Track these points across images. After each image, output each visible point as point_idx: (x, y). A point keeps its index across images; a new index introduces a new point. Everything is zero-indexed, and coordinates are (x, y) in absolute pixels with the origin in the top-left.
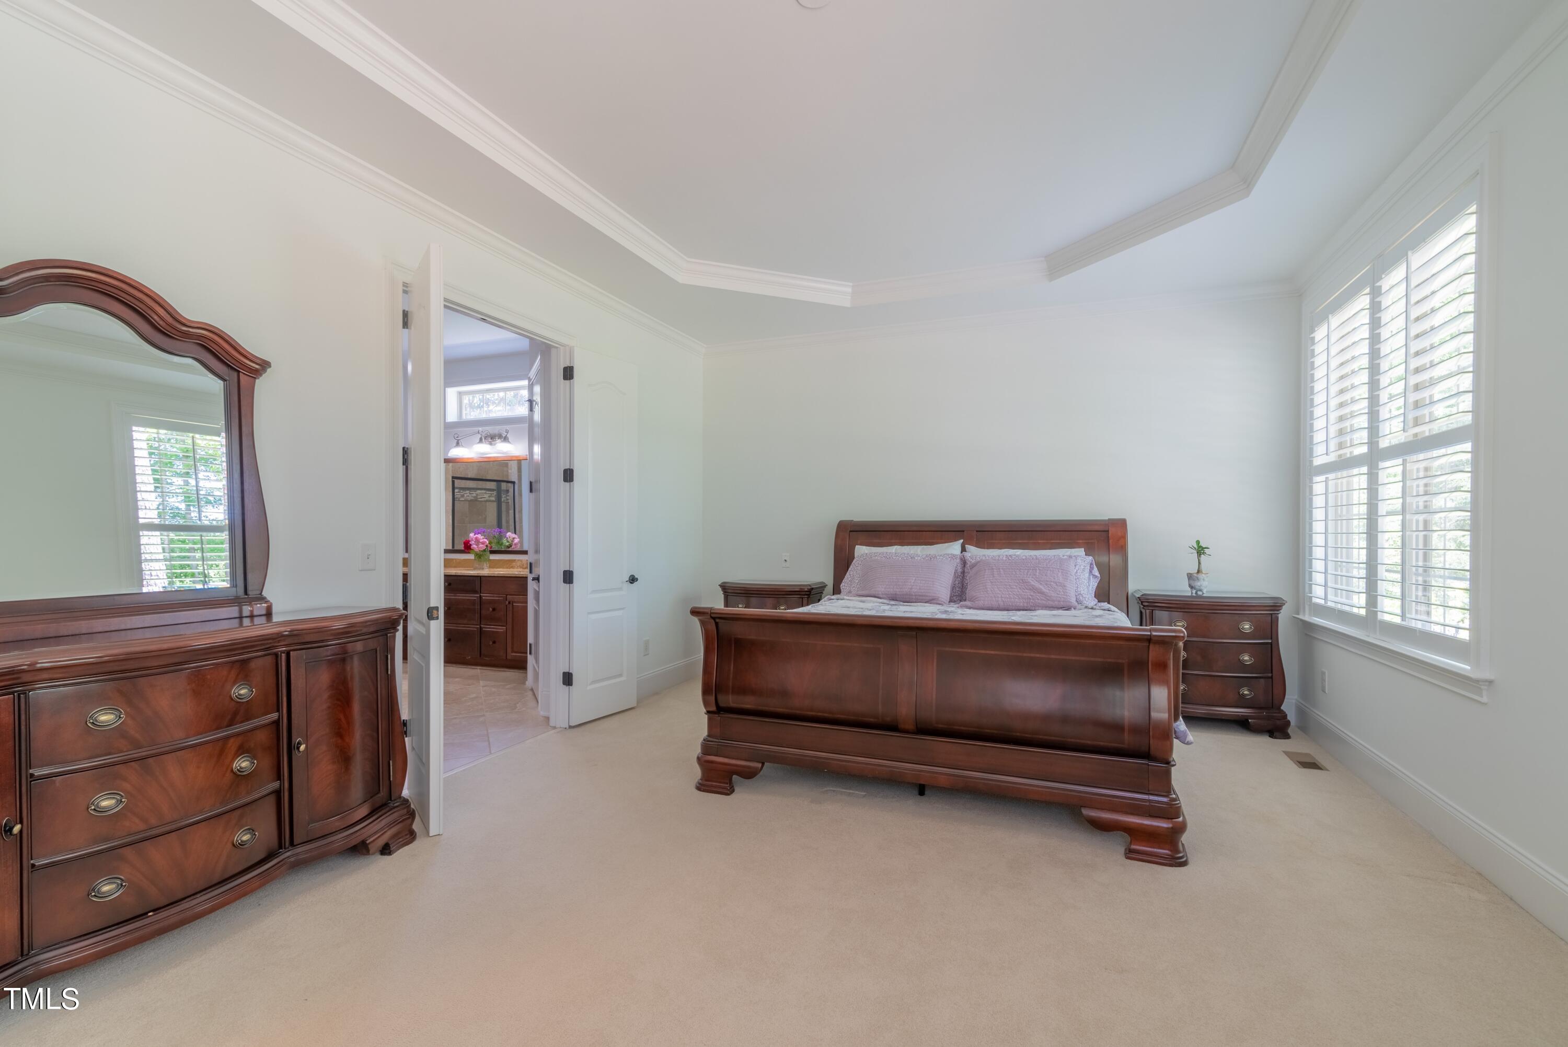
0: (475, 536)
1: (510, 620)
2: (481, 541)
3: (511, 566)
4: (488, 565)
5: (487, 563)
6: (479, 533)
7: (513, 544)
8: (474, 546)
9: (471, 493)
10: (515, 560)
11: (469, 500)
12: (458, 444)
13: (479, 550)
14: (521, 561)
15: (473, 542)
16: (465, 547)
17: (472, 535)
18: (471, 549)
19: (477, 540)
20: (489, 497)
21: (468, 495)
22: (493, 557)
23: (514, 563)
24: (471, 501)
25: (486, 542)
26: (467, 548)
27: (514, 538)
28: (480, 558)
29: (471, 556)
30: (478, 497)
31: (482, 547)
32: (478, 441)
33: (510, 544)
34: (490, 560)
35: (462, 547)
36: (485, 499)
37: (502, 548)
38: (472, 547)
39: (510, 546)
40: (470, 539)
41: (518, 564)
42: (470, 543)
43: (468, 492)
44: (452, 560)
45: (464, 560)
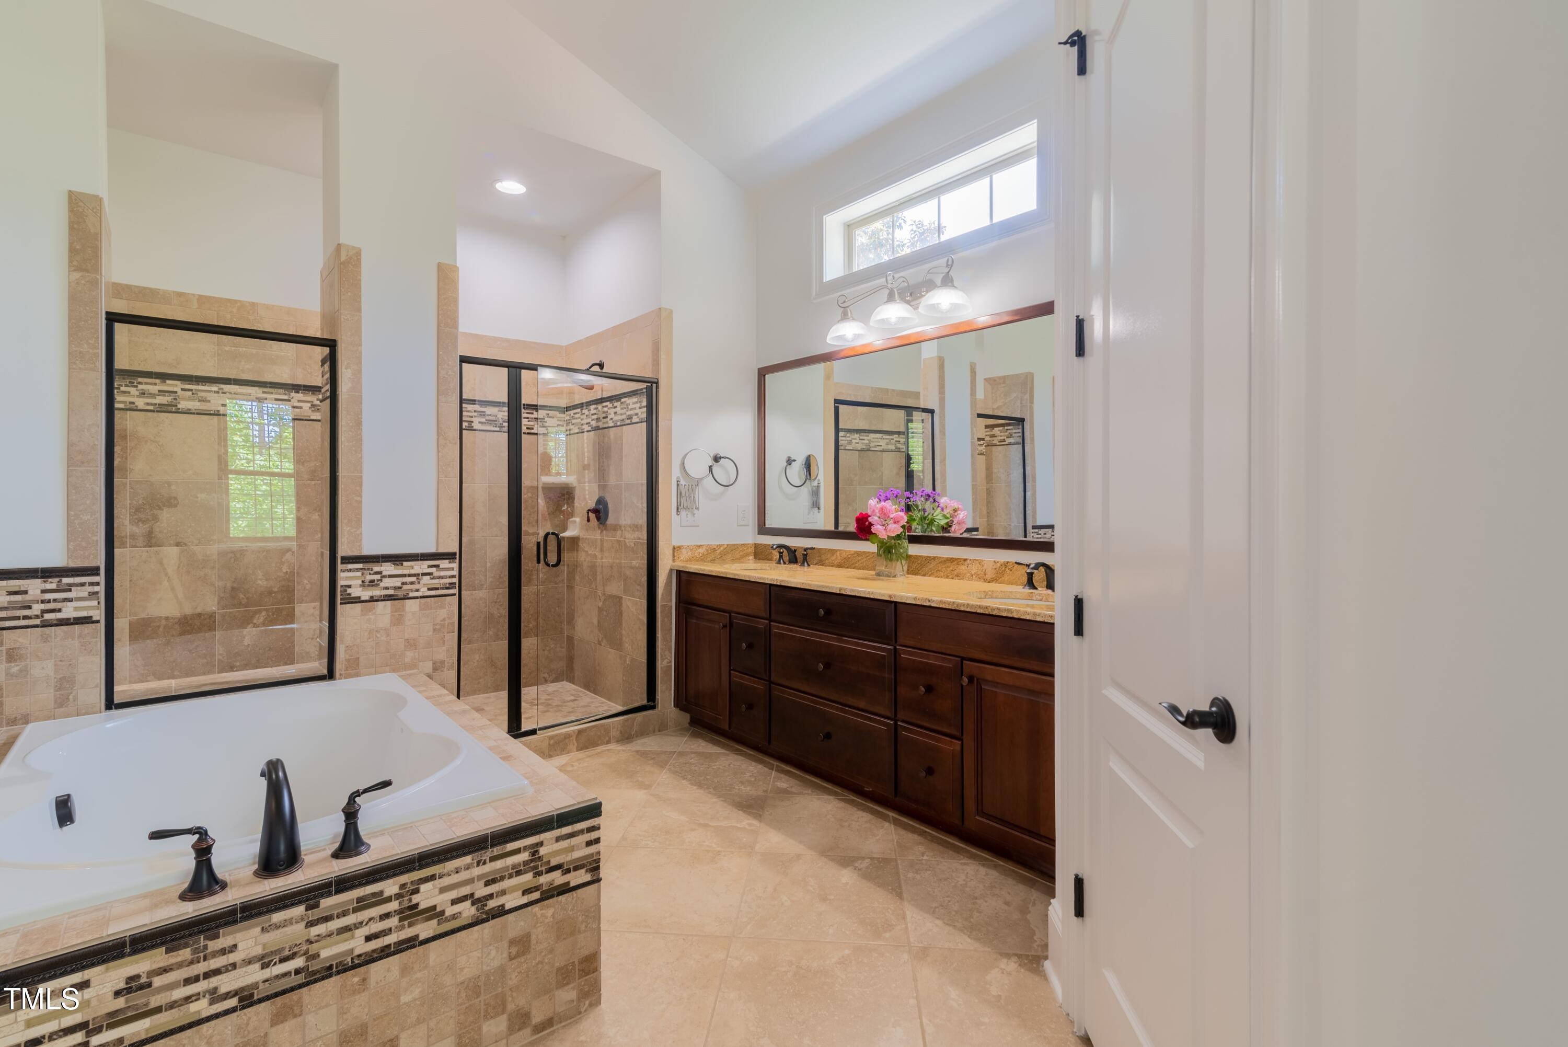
0: (879, 506)
1: (970, 726)
2: (892, 516)
3: (955, 573)
4: (906, 568)
5: (904, 562)
6: (887, 499)
7: (955, 522)
8: (877, 528)
9: (861, 438)
10: (965, 560)
11: (859, 449)
12: (845, 317)
13: (888, 536)
14: (980, 562)
15: (876, 518)
16: (858, 528)
17: (873, 502)
18: (872, 533)
19: (884, 514)
20: (887, 444)
21: (857, 442)
22: (915, 550)
23: (963, 567)
24: (862, 450)
25: (902, 517)
26: (864, 529)
27: (955, 510)
28: (889, 552)
29: (869, 547)
30: (872, 445)
31: (895, 529)
32: (886, 299)
33: (947, 523)
34: (909, 557)
35: (852, 528)
36: (882, 447)
37: (932, 530)
38: (873, 530)
39: (946, 529)
40: (869, 512)
41: (974, 569)
42: (870, 519)
43: (856, 436)
44: (833, 552)
45: (856, 552)
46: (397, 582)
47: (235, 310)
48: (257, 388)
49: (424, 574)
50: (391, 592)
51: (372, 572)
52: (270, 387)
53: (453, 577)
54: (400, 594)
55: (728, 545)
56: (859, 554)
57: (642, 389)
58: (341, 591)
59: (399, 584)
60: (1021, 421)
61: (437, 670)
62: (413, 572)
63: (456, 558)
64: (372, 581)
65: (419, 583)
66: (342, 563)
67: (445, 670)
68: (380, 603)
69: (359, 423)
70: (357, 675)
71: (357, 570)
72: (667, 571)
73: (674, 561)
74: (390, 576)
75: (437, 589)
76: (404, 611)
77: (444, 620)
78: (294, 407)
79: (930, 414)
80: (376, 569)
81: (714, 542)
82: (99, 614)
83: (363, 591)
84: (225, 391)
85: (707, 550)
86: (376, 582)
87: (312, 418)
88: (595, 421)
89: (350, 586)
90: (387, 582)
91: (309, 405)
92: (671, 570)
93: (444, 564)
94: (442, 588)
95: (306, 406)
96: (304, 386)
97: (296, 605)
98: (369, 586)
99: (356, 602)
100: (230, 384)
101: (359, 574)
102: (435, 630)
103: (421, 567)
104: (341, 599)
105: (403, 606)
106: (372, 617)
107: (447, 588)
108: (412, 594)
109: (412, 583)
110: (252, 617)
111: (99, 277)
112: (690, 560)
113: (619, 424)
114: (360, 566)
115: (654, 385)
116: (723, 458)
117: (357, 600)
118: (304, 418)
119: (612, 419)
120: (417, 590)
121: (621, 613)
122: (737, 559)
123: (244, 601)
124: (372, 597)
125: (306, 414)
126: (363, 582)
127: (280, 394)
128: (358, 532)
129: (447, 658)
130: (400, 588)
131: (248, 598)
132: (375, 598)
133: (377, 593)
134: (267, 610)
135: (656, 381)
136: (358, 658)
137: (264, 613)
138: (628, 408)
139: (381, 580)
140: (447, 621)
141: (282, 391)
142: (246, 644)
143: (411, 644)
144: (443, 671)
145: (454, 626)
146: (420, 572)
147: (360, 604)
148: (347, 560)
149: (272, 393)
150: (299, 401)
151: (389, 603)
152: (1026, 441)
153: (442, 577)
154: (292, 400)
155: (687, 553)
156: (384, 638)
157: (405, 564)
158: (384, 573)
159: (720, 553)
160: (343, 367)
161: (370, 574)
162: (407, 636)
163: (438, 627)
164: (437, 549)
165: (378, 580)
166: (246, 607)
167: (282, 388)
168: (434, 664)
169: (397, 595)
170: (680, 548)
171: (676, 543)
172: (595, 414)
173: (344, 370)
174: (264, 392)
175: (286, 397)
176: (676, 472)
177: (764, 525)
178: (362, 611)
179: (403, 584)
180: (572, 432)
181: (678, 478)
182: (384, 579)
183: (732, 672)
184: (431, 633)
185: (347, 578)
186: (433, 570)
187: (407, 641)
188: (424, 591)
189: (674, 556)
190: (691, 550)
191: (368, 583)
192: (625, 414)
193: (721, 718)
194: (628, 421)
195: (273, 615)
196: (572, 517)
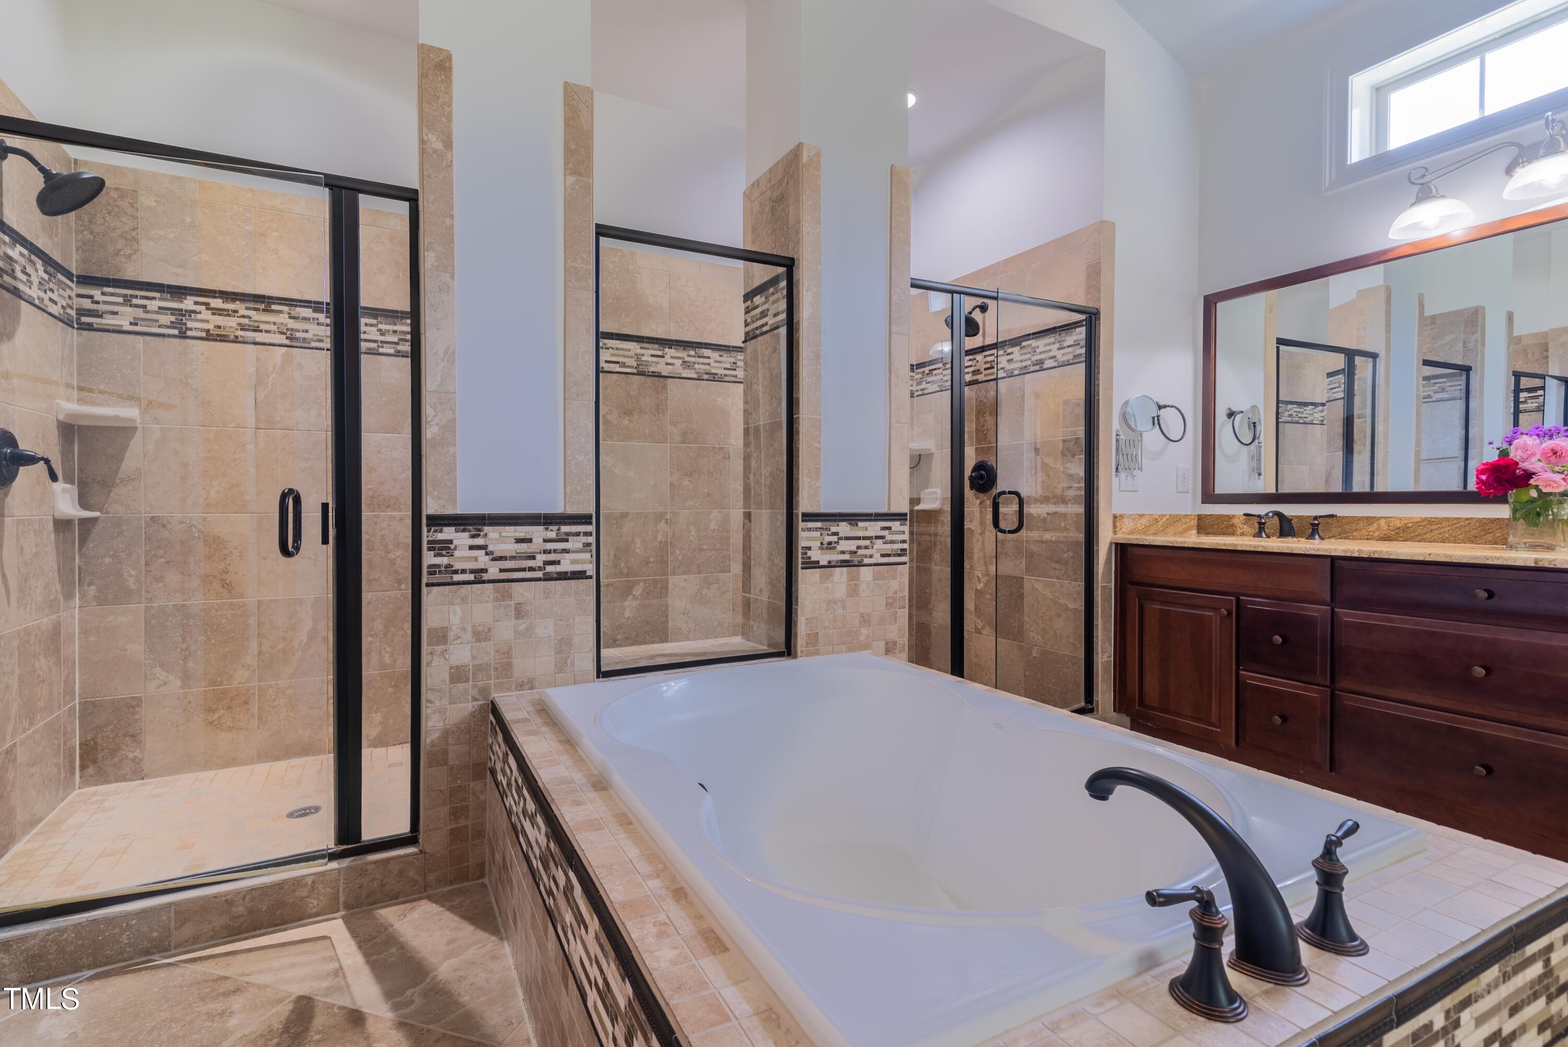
12: (1426, 196)
44: (1369, 520)
45: (1426, 519)
46: (851, 545)
47: (617, 260)
48: (635, 343)
49: (878, 537)
50: (847, 557)
51: (829, 533)
52: (647, 342)
53: (904, 542)
54: (856, 560)
55: (1170, 515)
56: (1431, 521)
57: (1082, 321)
58: (802, 554)
59: (854, 549)
60: (1466, 370)
61: (889, 651)
62: (867, 534)
63: (906, 519)
64: (830, 543)
65: (872, 547)
66: (803, 521)
67: (897, 652)
68: (837, 569)
69: (818, 356)
70: (817, 653)
71: (817, 529)
72: (1107, 546)
73: (1115, 532)
74: (847, 538)
75: (889, 555)
76: (858, 580)
77: (896, 593)
78: (667, 364)
79: (1372, 359)
80: (834, 529)
81: (1157, 512)
82: (590, 569)
83: (821, 554)
84: (608, 346)
85: (1149, 521)
86: (833, 545)
87: (684, 375)
88: (970, 375)
89: (809, 548)
90: (845, 545)
91: (681, 361)
92: (1111, 543)
93: (896, 526)
94: (895, 555)
95: (678, 362)
96: (677, 341)
97: (669, 577)
98: (827, 548)
99: (815, 568)
100: (612, 339)
101: (818, 534)
102: (887, 604)
103: (873, 528)
104: (803, 563)
105: (858, 574)
106: (830, 585)
107: (899, 555)
108: (866, 561)
109: (866, 547)
110: (632, 588)
111: (591, 181)
112: (1131, 533)
113: (1016, 372)
114: (819, 525)
115: (1093, 317)
116: (1169, 406)
117: (815, 565)
118: (676, 376)
119: (1002, 368)
120: (871, 556)
121: (1021, 596)
122: (1179, 533)
123: (625, 571)
124: (830, 562)
125: (678, 371)
126: (822, 543)
127: (654, 349)
128: (817, 485)
129: (899, 638)
130: (855, 552)
131: (628, 568)
132: (833, 564)
133: (835, 557)
134: (644, 581)
135: (1096, 311)
136: (817, 633)
137: (642, 584)
138: (1035, 351)
139: (837, 543)
140: (898, 595)
141: (656, 346)
142: (627, 616)
143: (865, 620)
144: (894, 653)
145: (905, 601)
146: (873, 534)
147: (818, 570)
148: (808, 517)
149: (648, 349)
150: (672, 357)
151: (845, 569)
152: (1471, 395)
153: (892, 542)
154: (666, 356)
155: (1129, 523)
156: (840, 611)
157: (860, 524)
158: (841, 535)
159: (1162, 526)
160: (805, 290)
161: (828, 535)
162: (862, 611)
163: (890, 601)
164: (889, 508)
165: (836, 543)
166: (626, 577)
167: (657, 343)
168: (886, 644)
169: (852, 561)
170: (1122, 516)
171: (1117, 511)
172: (971, 366)
173: (805, 292)
174: (641, 348)
175: (660, 353)
176: (1116, 424)
177: (1214, 491)
178: (821, 578)
179: (859, 547)
180: (926, 392)
181: (1117, 431)
182: (840, 541)
183: (1241, 672)
184: (883, 608)
185: (808, 539)
186: (885, 533)
187: (862, 615)
188: (878, 559)
189: (1115, 526)
190: (1134, 520)
191: (826, 545)
192: (1030, 359)
193: (1219, 730)
194: (1037, 367)
195: (650, 586)
196: (926, 487)
